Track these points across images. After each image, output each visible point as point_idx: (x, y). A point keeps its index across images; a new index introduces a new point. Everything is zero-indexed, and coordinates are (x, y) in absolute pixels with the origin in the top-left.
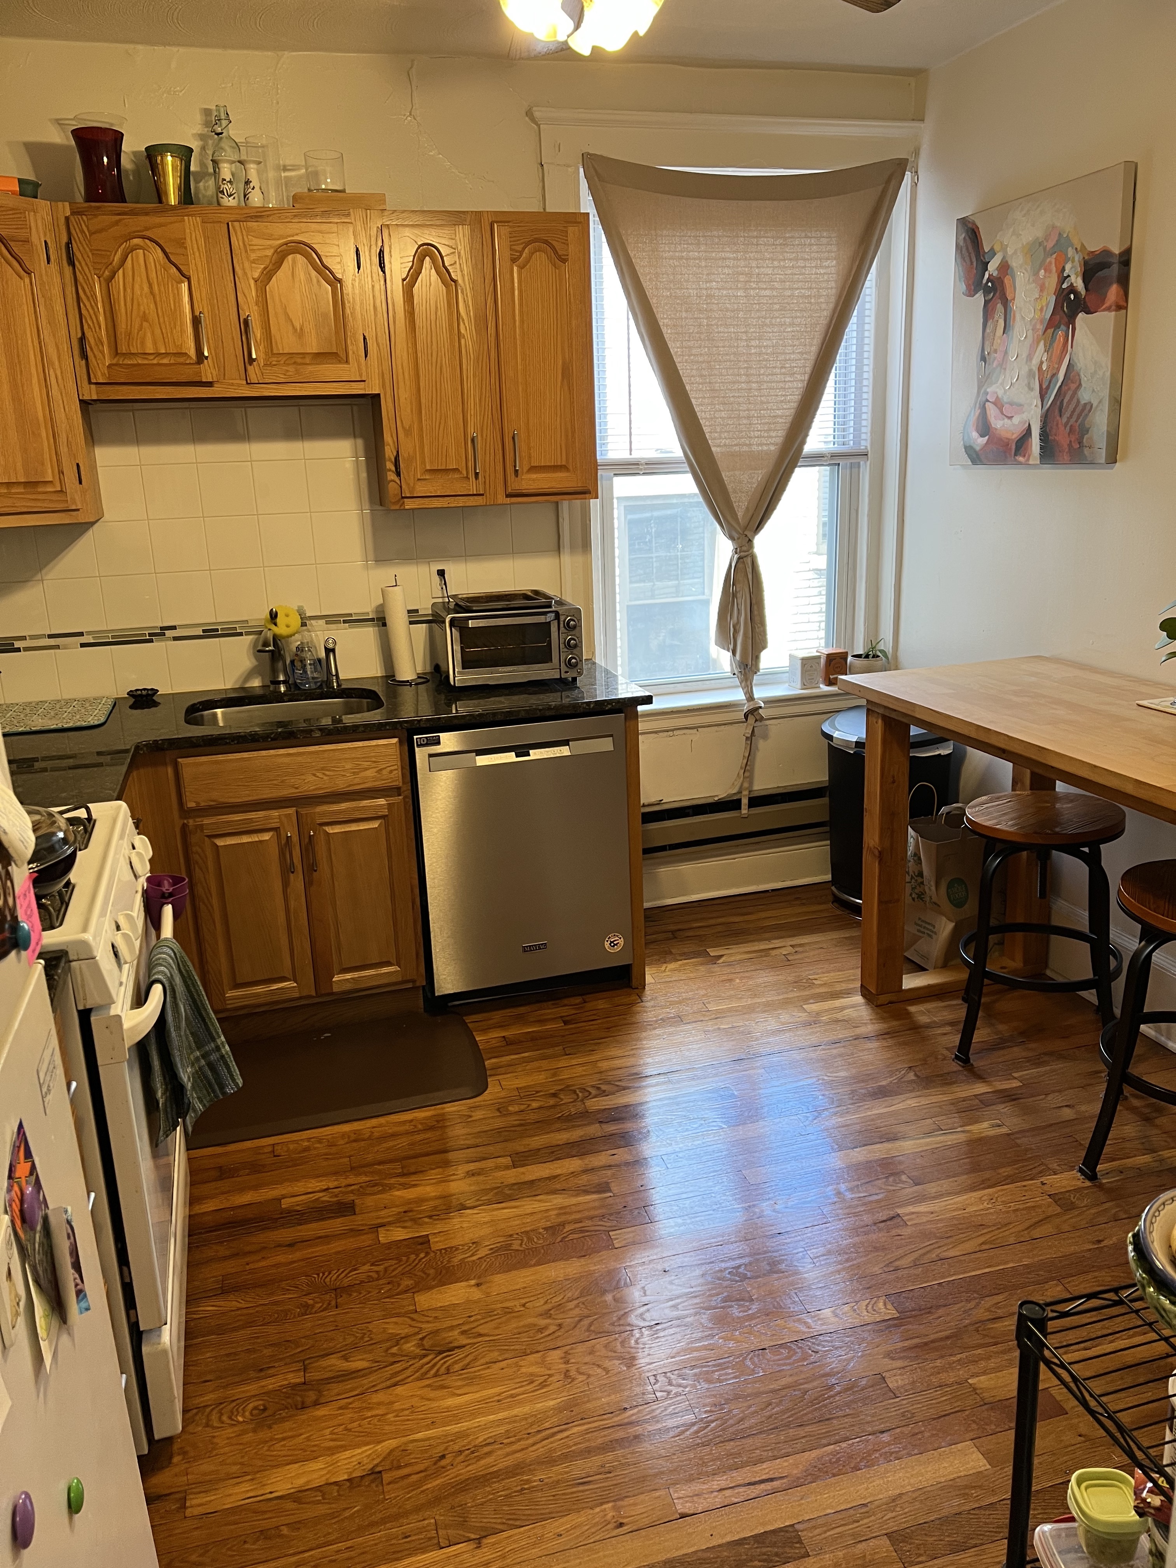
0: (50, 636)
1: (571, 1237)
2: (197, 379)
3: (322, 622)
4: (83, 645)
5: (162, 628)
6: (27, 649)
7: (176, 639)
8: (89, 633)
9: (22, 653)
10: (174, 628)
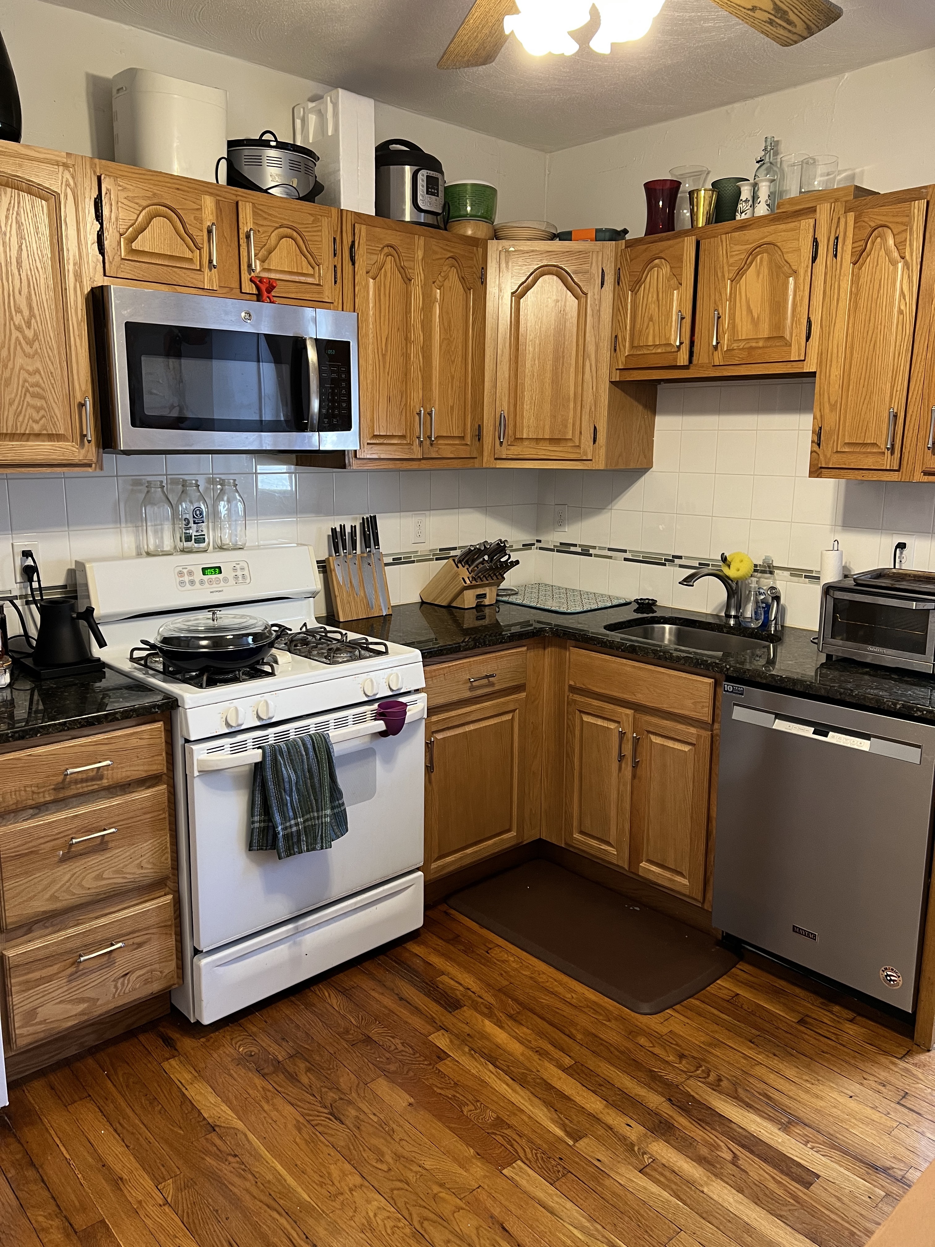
0: (610, 549)
1: (498, 1138)
2: (674, 364)
3: (787, 573)
4: (626, 559)
5: (674, 557)
6: (596, 556)
7: (681, 566)
8: (631, 551)
9: (593, 558)
10: (680, 557)
